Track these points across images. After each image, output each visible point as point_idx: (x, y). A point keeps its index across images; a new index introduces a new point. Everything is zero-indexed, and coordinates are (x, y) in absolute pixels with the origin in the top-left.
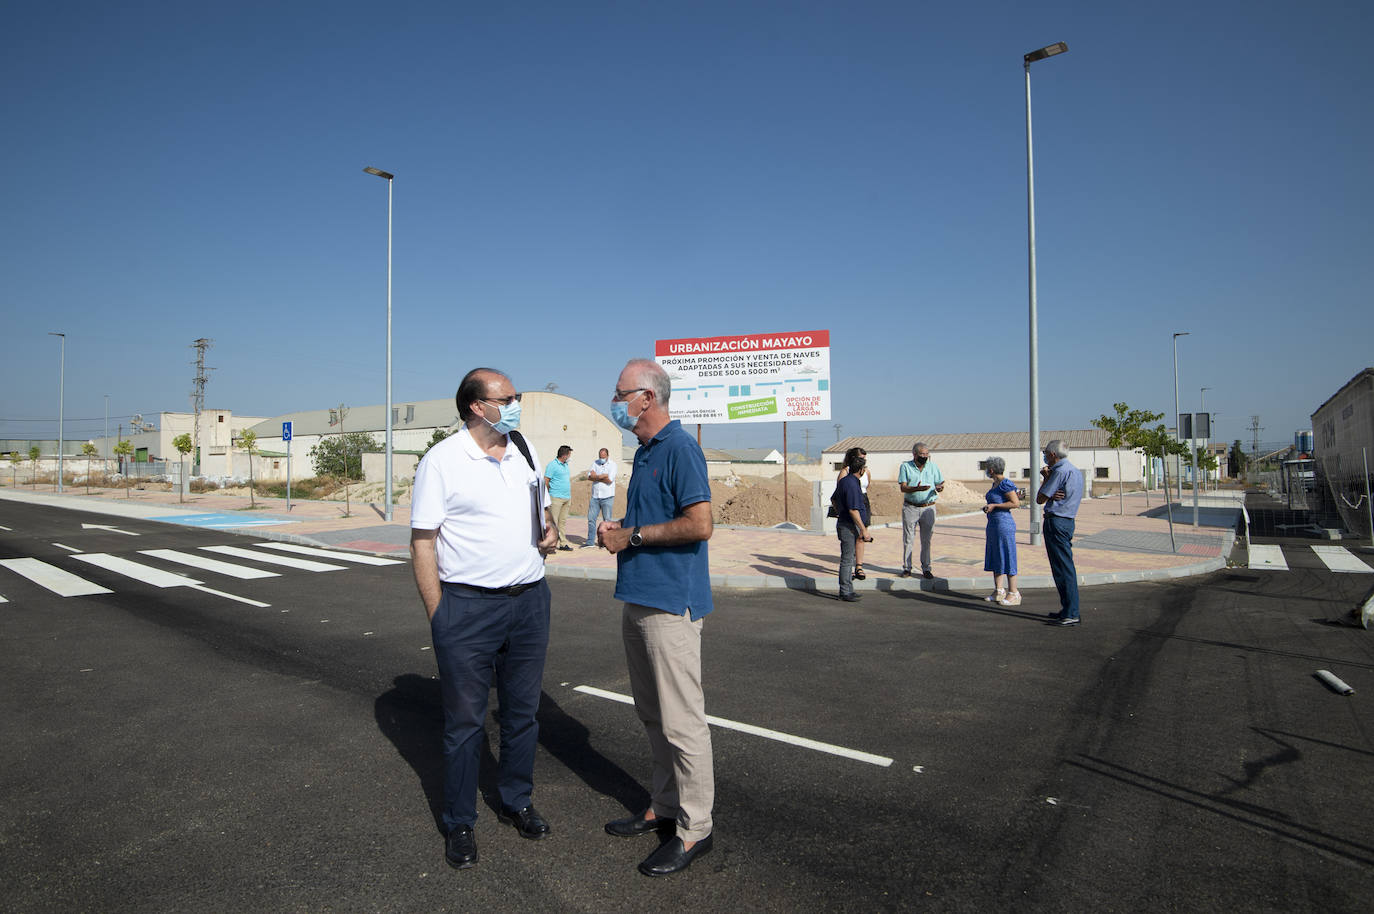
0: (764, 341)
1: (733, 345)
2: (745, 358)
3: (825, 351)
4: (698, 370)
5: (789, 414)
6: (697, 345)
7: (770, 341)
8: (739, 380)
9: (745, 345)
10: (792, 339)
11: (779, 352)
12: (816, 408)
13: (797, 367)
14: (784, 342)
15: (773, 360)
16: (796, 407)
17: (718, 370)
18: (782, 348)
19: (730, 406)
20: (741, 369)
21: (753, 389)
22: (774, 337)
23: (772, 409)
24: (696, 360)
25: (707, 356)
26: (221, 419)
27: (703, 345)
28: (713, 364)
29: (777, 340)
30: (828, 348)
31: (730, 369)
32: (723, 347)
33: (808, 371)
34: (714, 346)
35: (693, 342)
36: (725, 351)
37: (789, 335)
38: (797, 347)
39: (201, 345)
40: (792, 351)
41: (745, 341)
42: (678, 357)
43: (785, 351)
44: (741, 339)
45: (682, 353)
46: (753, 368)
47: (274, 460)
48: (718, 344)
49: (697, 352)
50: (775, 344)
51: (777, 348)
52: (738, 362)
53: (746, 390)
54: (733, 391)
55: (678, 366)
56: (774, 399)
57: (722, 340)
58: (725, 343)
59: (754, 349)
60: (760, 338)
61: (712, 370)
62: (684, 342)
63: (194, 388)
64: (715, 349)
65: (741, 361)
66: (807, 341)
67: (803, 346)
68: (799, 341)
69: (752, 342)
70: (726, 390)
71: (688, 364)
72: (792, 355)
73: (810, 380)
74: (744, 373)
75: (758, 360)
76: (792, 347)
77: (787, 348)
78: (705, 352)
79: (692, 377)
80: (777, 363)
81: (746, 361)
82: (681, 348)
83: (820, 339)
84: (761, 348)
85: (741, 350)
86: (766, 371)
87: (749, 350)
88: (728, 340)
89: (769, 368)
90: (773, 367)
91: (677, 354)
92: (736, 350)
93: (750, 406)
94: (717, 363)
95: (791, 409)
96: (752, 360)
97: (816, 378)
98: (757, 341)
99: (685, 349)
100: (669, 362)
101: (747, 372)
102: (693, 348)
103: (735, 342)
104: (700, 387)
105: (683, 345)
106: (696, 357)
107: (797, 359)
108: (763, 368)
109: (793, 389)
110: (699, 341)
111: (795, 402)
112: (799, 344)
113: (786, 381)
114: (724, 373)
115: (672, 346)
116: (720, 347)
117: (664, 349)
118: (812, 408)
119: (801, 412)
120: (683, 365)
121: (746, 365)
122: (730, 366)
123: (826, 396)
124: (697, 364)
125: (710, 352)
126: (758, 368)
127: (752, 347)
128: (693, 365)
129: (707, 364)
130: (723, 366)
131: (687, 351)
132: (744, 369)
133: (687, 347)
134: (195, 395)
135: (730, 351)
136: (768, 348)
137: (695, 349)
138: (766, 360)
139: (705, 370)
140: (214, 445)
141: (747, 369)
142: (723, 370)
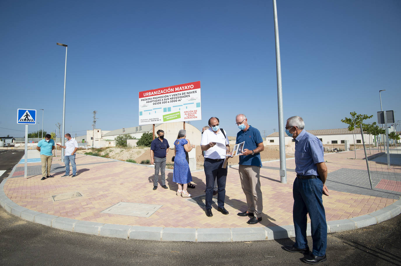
0: (176, 88)
1: (165, 91)
2: (169, 96)
3: (199, 90)
4: (153, 102)
5: (185, 118)
6: (152, 92)
7: (178, 88)
8: (167, 105)
9: (169, 90)
10: (186, 86)
11: (181, 92)
12: (195, 115)
13: (188, 98)
14: (183, 88)
15: (179, 96)
16: (188, 115)
17: (159, 102)
18: (183, 90)
19: (164, 116)
20: (167, 101)
21: (172, 109)
22: (179, 86)
23: (179, 117)
24: (152, 99)
25: (156, 96)
26: (98, 131)
27: (154, 92)
28: (158, 99)
29: (181, 87)
30: (200, 89)
31: (164, 101)
32: (161, 92)
33: (192, 99)
34: (158, 92)
35: (151, 91)
36: (162, 94)
37: (184, 85)
38: (188, 90)
39: (95, 112)
40: (186, 92)
41: (169, 89)
42: (146, 98)
43: (184, 92)
44: (167, 88)
45: (147, 96)
46: (172, 100)
47: (109, 142)
48: (160, 91)
49: (152, 95)
50: (180, 89)
51: (181, 91)
52: (166, 98)
53: (169, 109)
54: (165, 110)
55: (146, 101)
56: (179, 112)
57: (161, 89)
58: (162, 91)
59: (172, 92)
60: (174, 87)
61: (158, 102)
62: (148, 91)
63: (93, 123)
64: (159, 93)
65: (168, 98)
66: (192, 87)
67: (190, 89)
68: (189, 87)
69: (171, 89)
70: (162, 110)
71: (149, 100)
72: (186, 93)
73: (193, 103)
74: (169, 102)
75: (174, 97)
76: (186, 90)
77: (184, 90)
78: (155, 95)
79: (151, 105)
80: (181, 97)
81: (169, 97)
82: (147, 94)
83: (197, 85)
84: (175, 91)
85: (168, 93)
86: (176, 101)
87: (170, 92)
88: (163, 89)
89: (178, 99)
90: (180, 99)
91: (146, 96)
92: (166, 93)
93: (171, 116)
94: (159, 99)
95: (186, 116)
96: (171, 97)
97: (195, 102)
98: (173, 89)
99: (148, 95)
100: (143, 100)
101: (170, 102)
102: (151, 94)
103: (165, 90)
104: (153, 109)
105: (148, 93)
106: (152, 97)
107: (188, 94)
108: (175, 99)
109: (187, 108)
110: (153, 91)
111: (187, 113)
112: (189, 88)
113: (184, 104)
114: (162, 103)
115: (144, 94)
116: (160, 92)
117: (141, 95)
118: (194, 115)
119: (189, 117)
120: (147, 101)
121: (169, 99)
122: (164, 100)
123: (199, 109)
124: (152, 100)
125: (157, 95)
126: (174, 100)
127: (171, 91)
128: (151, 100)
129: (156, 100)
130: (161, 100)
131: (149, 95)
132: (168, 101)
133: (149, 94)
134: (93, 125)
135: (164, 94)
136: (177, 91)
137: (152, 94)
138: (177, 96)
139: (155, 102)
140: (96, 138)
141: (169, 100)
142: (161, 101)
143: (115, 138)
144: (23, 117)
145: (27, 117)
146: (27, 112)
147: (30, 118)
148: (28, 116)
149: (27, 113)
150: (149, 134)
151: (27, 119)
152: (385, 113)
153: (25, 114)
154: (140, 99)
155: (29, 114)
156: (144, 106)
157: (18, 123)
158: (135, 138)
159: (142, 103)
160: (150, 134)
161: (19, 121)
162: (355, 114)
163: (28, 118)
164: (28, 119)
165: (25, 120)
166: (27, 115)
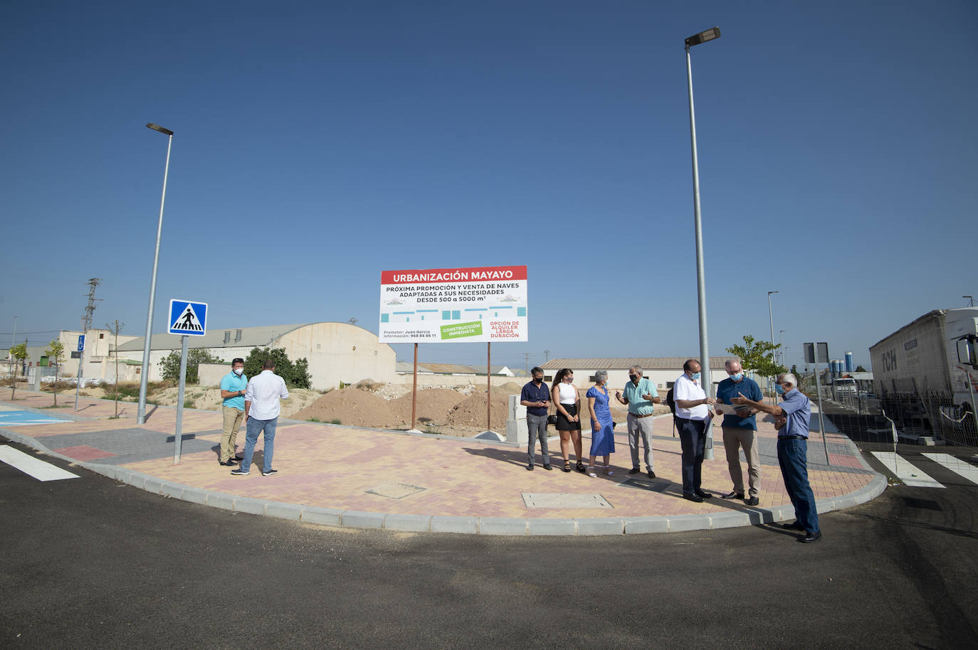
0: (473, 274)
1: (447, 276)
2: (457, 288)
3: (523, 284)
4: (417, 296)
5: (492, 336)
6: (416, 275)
7: (478, 273)
8: (451, 306)
9: (457, 276)
10: (496, 273)
11: (485, 283)
12: (515, 331)
13: (500, 295)
14: (490, 275)
15: (480, 290)
16: (499, 330)
17: (433, 297)
18: (488, 280)
19: (442, 328)
20: (453, 297)
21: (463, 314)
22: (481, 270)
23: (479, 331)
24: (416, 289)
25: (425, 285)
26: (102, 336)
27: (421, 275)
28: (429, 292)
29: (484, 273)
30: (526, 281)
31: (443, 296)
32: (438, 278)
33: (509, 299)
34: (430, 277)
35: (413, 273)
36: (439, 281)
37: (493, 269)
38: (500, 279)
39: (94, 283)
40: (496, 283)
41: (457, 273)
42: (399, 286)
43: (490, 283)
44: (454, 271)
45: (403, 282)
46: (463, 296)
47: (137, 367)
48: (434, 275)
49: (416, 282)
50: (482, 276)
51: (484, 279)
52: (450, 291)
53: (457, 315)
54: (446, 315)
55: (399, 293)
56: (480, 323)
57: (437, 272)
58: (440, 275)
59: (464, 280)
60: (469, 271)
61: (429, 297)
62: (406, 273)
63: (85, 313)
64: (432, 279)
65: (453, 290)
66: (509, 274)
67: (505, 278)
68: (502, 274)
69: (463, 274)
70: (440, 314)
71: (408, 292)
72: (496, 286)
73: (511, 307)
74: (455, 300)
75: (467, 290)
76: (496, 279)
77: (491, 279)
78: (423, 281)
79: (411, 304)
80: (483, 293)
81: (457, 290)
82: (403, 277)
83: (520, 273)
84: (470, 279)
85: (454, 281)
86: (473, 299)
87: (460, 280)
88: (442, 272)
89: (477, 297)
90: (482, 296)
91: (399, 282)
92: (449, 281)
93: (460, 328)
94: (432, 291)
95: (494, 332)
96: (462, 289)
97: (516, 305)
98: (467, 273)
99: (406, 279)
100: (392, 289)
101: (458, 299)
102: (413, 278)
103: (448, 274)
104: (418, 311)
105: (405, 276)
106: (415, 286)
107: (500, 289)
108: (471, 296)
109: (496, 315)
110: (419, 273)
111: (497, 325)
112: (502, 277)
113: (490, 308)
114: (438, 300)
115: (395, 276)
116: (435, 277)
117: (387, 278)
118: (512, 331)
119: (502, 334)
120: (403, 292)
121: (457, 293)
122: (443, 293)
123: (524, 321)
124: (416, 291)
125: (427, 282)
126: (467, 296)
127: (462, 278)
128: (412, 292)
129: (424, 292)
130: (438, 294)
131: (408, 280)
132: (455, 297)
133: (408, 278)
134: (86, 318)
135: (444, 281)
136: (476, 280)
137: (415, 279)
138: (474, 289)
139: (422, 297)
140: (94, 355)
141: (457, 297)
142: (438, 297)
143: (163, 359)
144: (181, 320)
145: (189, 320)
146: (189, 307)
147: (195, 321)
148: (191, 317)
149: (189, 310)
150: (270, 352)
151: (188, 323)
152: (815, 345)
153: (185, 312)
154: (384, 287)
155: (192, 312)
156: (395, 302)
157: (169, 332)
158: (220, 359)
159: (387, 295)
160: (272, 352)
161: (173, 328)
162: (752, 340)
163: (190, 322)
164: (191, 325)
165: (185, 325)
166: (189, 315)
